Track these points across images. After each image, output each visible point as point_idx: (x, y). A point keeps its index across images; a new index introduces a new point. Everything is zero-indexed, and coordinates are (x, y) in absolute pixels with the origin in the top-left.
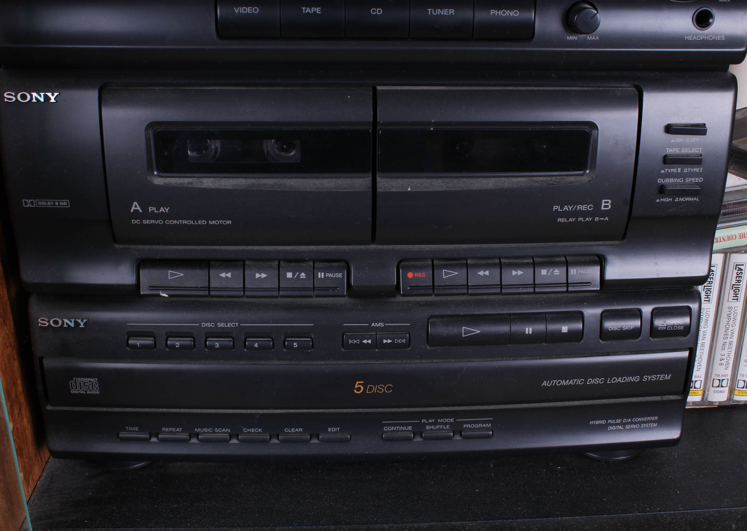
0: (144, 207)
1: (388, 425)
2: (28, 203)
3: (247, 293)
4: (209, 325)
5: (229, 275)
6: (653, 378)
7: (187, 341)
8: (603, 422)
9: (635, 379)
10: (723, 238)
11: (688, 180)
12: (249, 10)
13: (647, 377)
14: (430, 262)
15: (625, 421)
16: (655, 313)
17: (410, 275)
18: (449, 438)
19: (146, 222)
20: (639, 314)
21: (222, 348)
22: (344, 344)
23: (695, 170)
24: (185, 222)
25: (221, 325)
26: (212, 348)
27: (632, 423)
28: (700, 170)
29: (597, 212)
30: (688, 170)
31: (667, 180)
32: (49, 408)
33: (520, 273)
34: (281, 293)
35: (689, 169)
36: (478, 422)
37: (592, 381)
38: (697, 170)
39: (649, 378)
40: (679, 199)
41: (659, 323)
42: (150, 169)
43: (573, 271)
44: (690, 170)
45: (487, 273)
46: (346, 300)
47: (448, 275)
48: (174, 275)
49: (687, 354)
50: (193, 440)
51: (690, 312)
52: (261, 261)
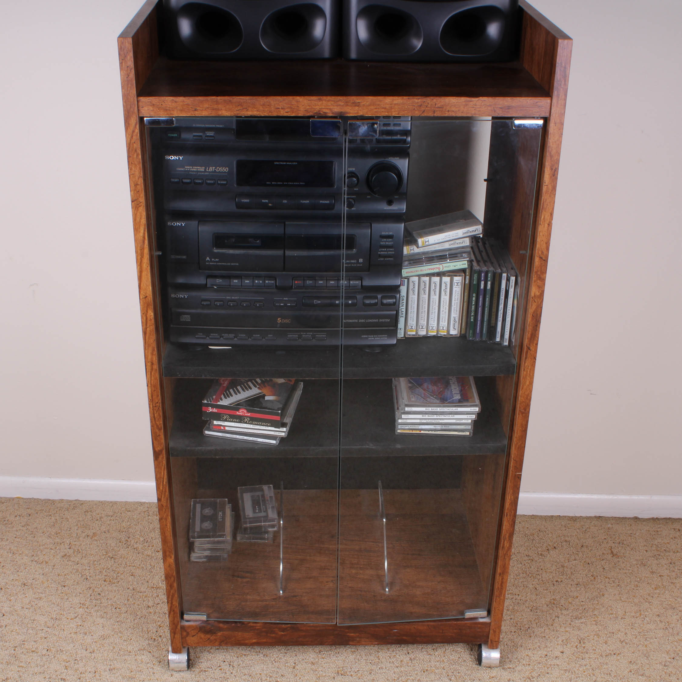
0: (211, 259)
1: (289, 334)
3: (243, 287)
4: (229, 298)
5: (237, 281)
6: (383, 320)
7: (222, 303)
8: (367, 337)
9: (377, 320)
12: (246, 201)
13: (381, 320)
14: (303, 278)
15: (375, 336)
16: (383, 298)
17: (296, 282)
18: (310, 340)
19: (211, 263)
20: (377, 298)
21: (233, 306)
22: (274, 305)
23: (391, 249)
24: (223, 264)
25: (233, 298)
26: (230, 305)
27: (377, 337)
28: (393, 249)
29: (358, 262)
31: (381, 253)
32: (172, 326)
33: (333, 282)
34: (254, 287)
35: (389, 249)
36: (321, 334)
37: (360, 321)
40: (386, 259)
41: (385, 301)
42: (213, 247)
43: (351, 282)
45: (322, 282)
46: (275, 290)
47: (309, 282)
48: (219, 281)
49: (395, 312)
50: (222, 338)
51: (395, 298)
52: (247, 277)
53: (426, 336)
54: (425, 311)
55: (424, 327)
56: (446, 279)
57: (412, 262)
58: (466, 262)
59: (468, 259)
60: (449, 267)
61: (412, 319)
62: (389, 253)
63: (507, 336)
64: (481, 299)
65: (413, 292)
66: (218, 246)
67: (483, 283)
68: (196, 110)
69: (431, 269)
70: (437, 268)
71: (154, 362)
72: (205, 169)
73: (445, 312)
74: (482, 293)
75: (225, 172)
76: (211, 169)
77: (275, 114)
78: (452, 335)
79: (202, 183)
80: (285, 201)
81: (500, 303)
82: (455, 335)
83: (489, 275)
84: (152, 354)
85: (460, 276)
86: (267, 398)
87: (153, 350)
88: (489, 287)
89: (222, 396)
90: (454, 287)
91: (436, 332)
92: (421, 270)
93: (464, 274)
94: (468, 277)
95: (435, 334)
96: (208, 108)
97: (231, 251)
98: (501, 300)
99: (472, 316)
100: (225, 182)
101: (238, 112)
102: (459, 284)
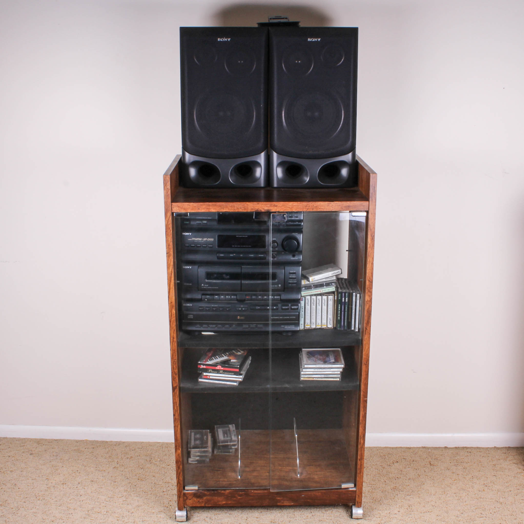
0: (204, 285)
1: (244, 325)
2: (185, 284)
3: (220, 300)
4: (213, 306)
5: (217, 297)
6: (292, 317)
7: (209, 308)
9: (288, 317)
12: (222, 255)
14: (251, 295)
15: (288, 326)
16: (291, 305)
17: (247, 297)
18: (255, 328)
19: (204, 287)
20: (288, 306)
21: (215, 310)
22: (236, 310)
24: (210, 288)
25: (215, 306)
26: (213, 310)
28: (296, 280)
29: (278, 287)
30: (294, 280)
31: (290, 282)
32: (182, 321)
33: (265, 297)
34: (226, 300)
36: (260, 325)
37: (280, 318)
40: (293, 285)
41: (293, 307)
42: (206, 279)
43: (275, 297)
45: (260, 297)
46: (236, 302)
47: (254, 297)
48: (208, 297)
49: (298, 313)
50: (209, 328)
51: (298, 306)
52: (222, 295)
53: (315, 328)
54: (314, 315)
55: (314, 323)
56: (325, 297)
57: (306, 288)
58: (334, 288)
59: (335, 286)
60: (325, 290)
61: (307, 319)
62: (294, 282)
63: (357, 326)
64: (343, 307)
65: (308, 305)
66: (208, 279)
67: (343, 298)
68: (199, 209)
69: (317, 292)
70: (319, 291)
71: (174, 337)
72: (202, 239)
73: (325, 315)
74: (343, 304)
75: (212, 241)
76: (205, 239)
77: (237, 211)
78: (329, 328)
79: (200, 247)
80: (241, 255)
81: (353, 309)
82: (331, 328)
83: (347, 294)
84: (174, 333)
85: (332, 295)
86: (232, 361)
87: (174, 330)
88: (347, 301)
89: (208, 360)
90: (329, 301)
92: (311, 292)
93: (333, 295)
94: (336, 296)
95: (320, 327)
96: (205, 208)
97: (214, 281)
99: (339, 316)
100: (212, 246)
101: (219, 210)
102: (331, 300)
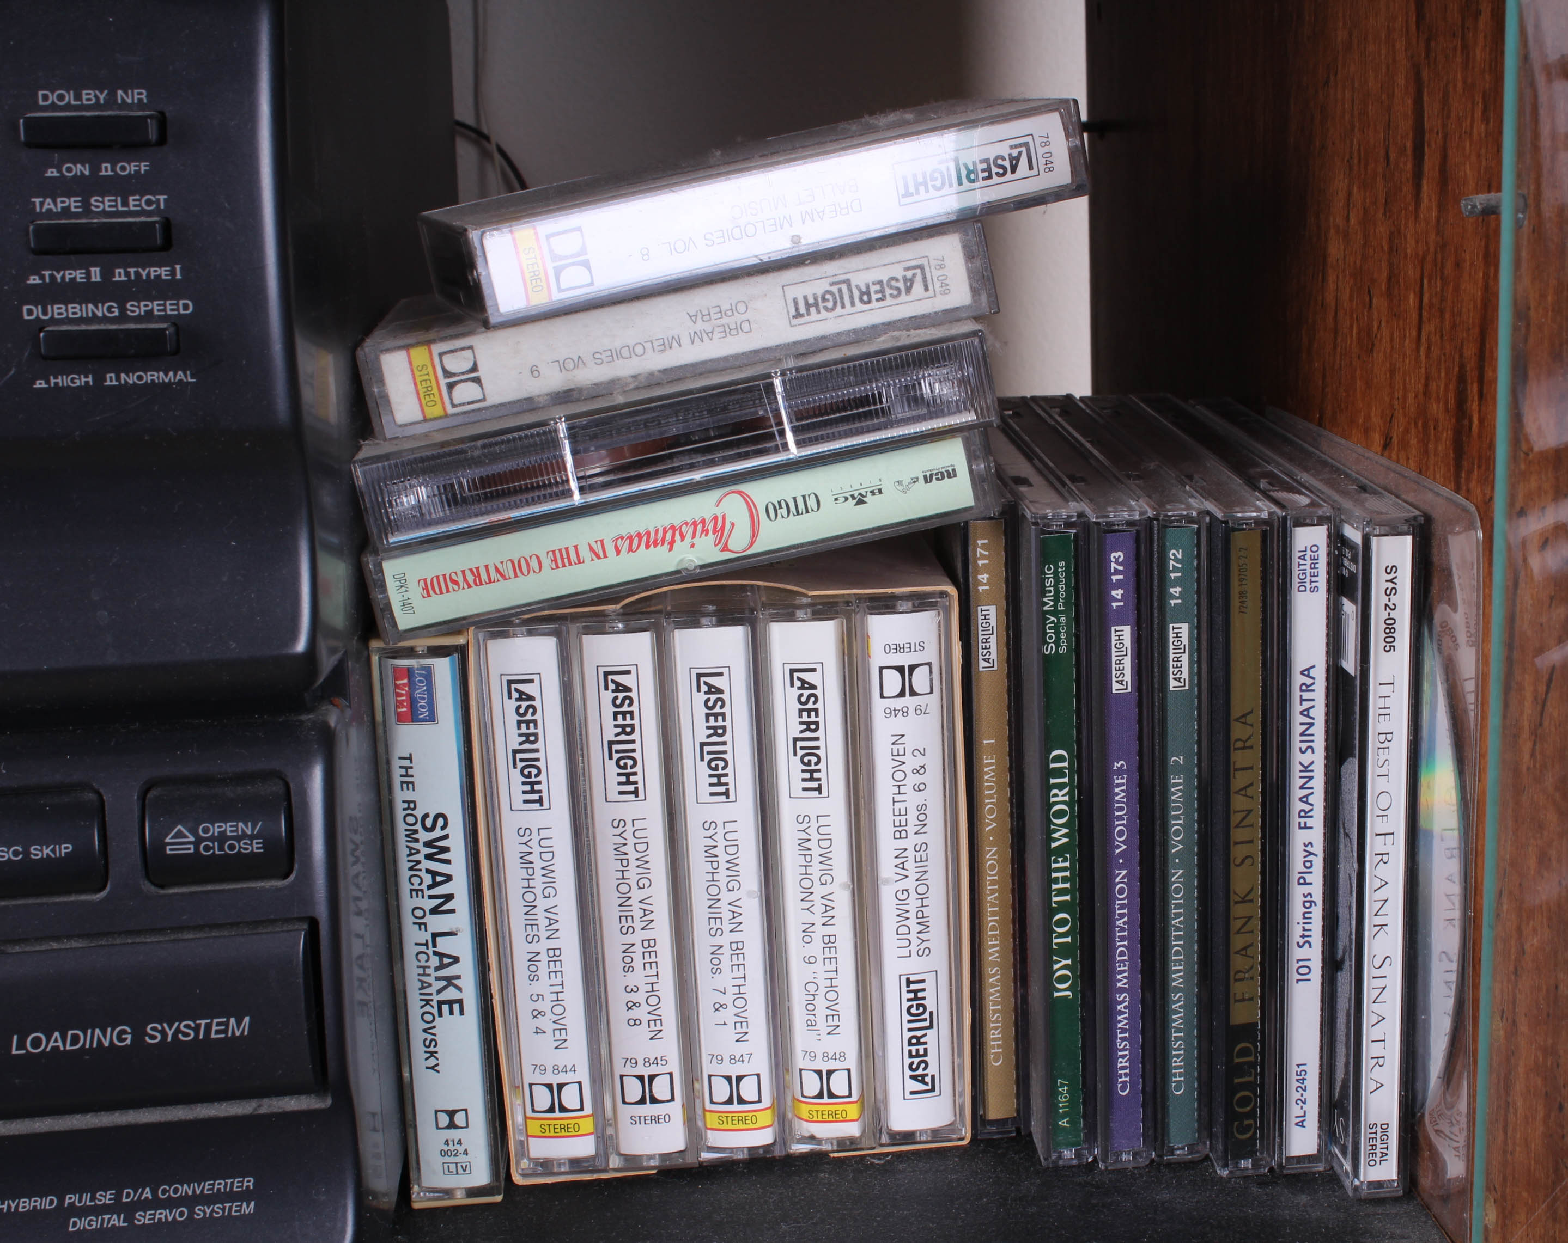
6: (185, 1030)
8: (45, 1203)
10: (497, 570)
11: (136, 308)
13: (160, 1028)
15: (128, 1195)
16: (158, 798)
20: (95, 809)
23: (154, 272)
27: (156, 1204)
28: (173, 273)
30: (127, 274)
31: (58, 311)
35: (132, 270)
38: (164, 272)
39: (170, 1033)
40: (118, 379)
44: (138, 274)
53: (690, 1160)
54: (650, 946)
55: (661, 1089)
56: (800, 648)
57: (464, 479)
59: (969, 417)
60: (799, 507)
61: (545, 1023)
64: (1121, 788)
65: (532, 786)
69: (650, 540)
70: (699, 526)
73: (830, 942)
78: (908, 1137)
81: (1297, 806)
82: (936, 1134)
83: (1175, 556)
85: (921, 603)
90: (879, 706)
91: (766, 1118)
92: (562, 558)
93: (951, 590)
95: (763, 1138)
98: (1296, 780)
99: (1064, 951)
